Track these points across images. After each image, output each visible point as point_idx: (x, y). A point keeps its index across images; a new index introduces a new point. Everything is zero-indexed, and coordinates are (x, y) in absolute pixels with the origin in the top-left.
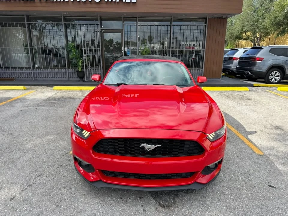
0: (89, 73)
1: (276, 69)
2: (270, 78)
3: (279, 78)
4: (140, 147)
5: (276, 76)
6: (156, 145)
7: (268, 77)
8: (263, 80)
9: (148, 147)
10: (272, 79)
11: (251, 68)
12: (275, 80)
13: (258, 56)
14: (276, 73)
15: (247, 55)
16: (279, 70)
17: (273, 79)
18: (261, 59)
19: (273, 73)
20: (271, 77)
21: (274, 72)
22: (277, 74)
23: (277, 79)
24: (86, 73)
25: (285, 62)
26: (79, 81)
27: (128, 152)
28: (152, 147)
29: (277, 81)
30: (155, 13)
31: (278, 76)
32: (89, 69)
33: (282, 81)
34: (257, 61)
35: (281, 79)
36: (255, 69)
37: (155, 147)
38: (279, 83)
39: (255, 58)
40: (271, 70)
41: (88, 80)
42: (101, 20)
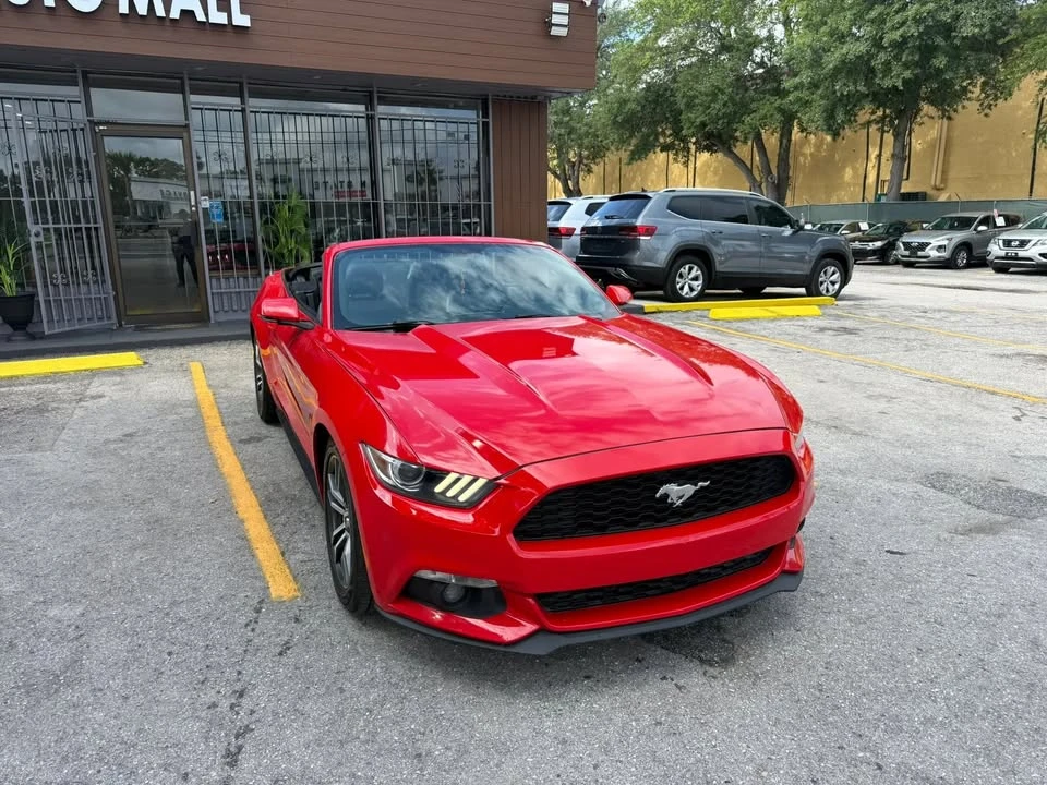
0: (50, 301)
1: (691, 258)
2: (678, 286)
3: (700, 282)
4: (658, 495)
5: (693, 279)
6: (696, 485)
7: (674, 283)
8: (660, 293)
9: (678, 492)
10: (682, 288)
11: (626, 256)
12: (692, 289)
13: (639, 222)
14: (691, 269)
15: (607, 217)
16: (697, 260)
17: (686, 288)
18: (650, 231)
19: (684, 270)
20: (679, 282)
21: (687, 267)
22: (694, 273)
23: (695, 287)
24: (48, 302)
25: (714, 237)
26: (9, 339)
28: (688, 490)
29: (695, 293)
30: (318, 71)
31: (696, 279)
32: (56, 286)
33: (707, 291)
34: (642, 237)
35: (704, 288)
36: (636, 258)
37: (696, 490)
38: (701, 297)
39: (633, 229)
40: (679, 262)
41: (56, 331)
42: (88, 84)
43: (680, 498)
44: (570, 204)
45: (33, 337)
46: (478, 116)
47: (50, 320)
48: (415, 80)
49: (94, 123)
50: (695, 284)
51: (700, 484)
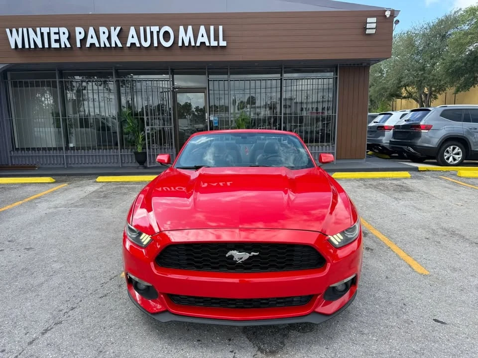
1: (455, 143)
2: (445, 157)
3: (461, 156)
4: (227, 255)
5: (456, 154)
6: (250, 253)
7: (443, 156)
8: (435, 161)
9: (238, 256)
10: (448, 159)
11: (413, 141)
12: (454, 159)
13: (422, 123)
14: (454, 149)
15: (408, 120)
16: (459, 144)
17: (451, 159)
18: (428, 128)
19: (450, 149)
20: (446, 155)
21: (452, 147)
22: (456, 151)
23: (457, 159)
24: (150, 155)
25: (469, 132)
26: (138, 168)
27: (208, 265)
28: (245, 256)
29: (456, 162)
30: (257, 61)
31: (458, 154)
32: (153, 149)
33: (465, 161)
34: (422, 131)
35: (463, 159)
36: (419, 142)
37: (250, 256)
38: (461, 164)
39: (418, 126)
40: (446, 145)
41: (152, 166)
42: (173, 73)
43: (241, 258)
44: (392, 114)
45: (146, 168)
46: (334, 75)
47: (150, 162)
48: (299, 61)
49: (174, 88)
50: (457, 157)
51: (253, 253)
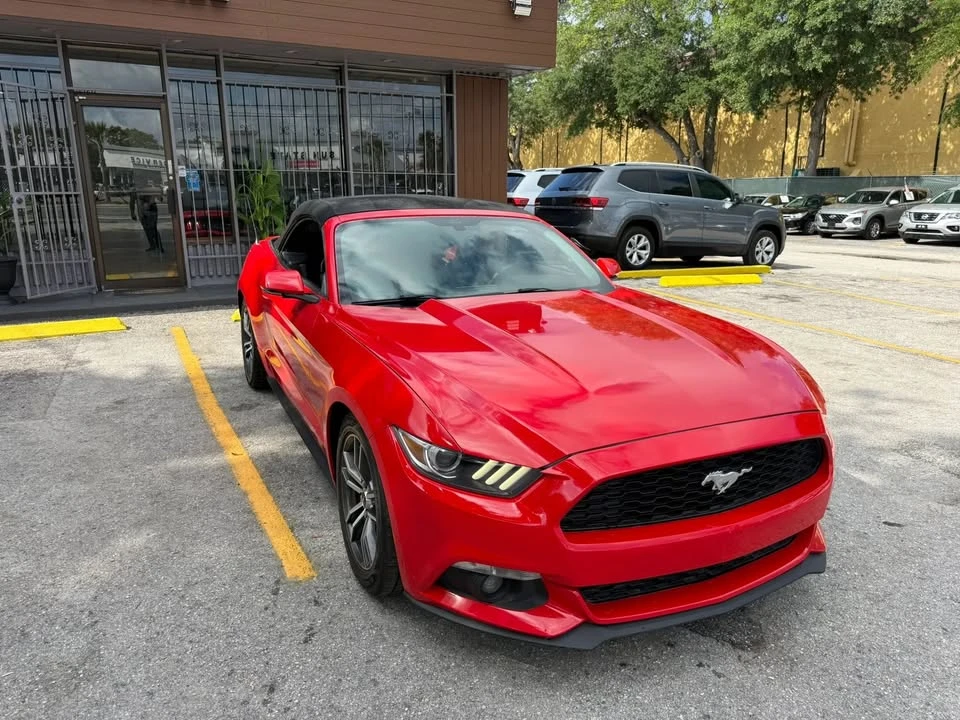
0: (31, 266)
1: (641, 229)
2: (628, 255)
3: (648, 251)
4: (703, 483)
5: (641, 249)
6: (739, 471)
7: (624, 251)
9: (722, 480)
10: (631, 257)
11: (580, 226)
12: (640, 258)
13: (592, 194)
14: (639, 239)
15: (561, 189)
16: (646, 231)
17: (635, 257)
18: (601, 203)
19: (634, 240)
20: (629, 251)
21: (636, 237)
22: (642, 243)
23: (643, 256)
24: (30, 268)
25: (659, 208)
28: (732, 477)
29: (643, 262)
30: (292, 46)
31: (644, 248)
32: (37, 252)
33: (654, 259)
34: (595, 209)
35: (651, 257)
36: (590, 229)
37: (739, 477)
38: (649, 265)
39: (587, 200)
40: (630, 231)
41: (39, 295)
42: (68, 55)
43: (725, 485)
44: (523, 176)
45: (14, 302)
46: (442, 91)
47: (33, 285)
48: (383, 56)
49: (73, 93)
50: (643, 252)
51: (744, 470)
